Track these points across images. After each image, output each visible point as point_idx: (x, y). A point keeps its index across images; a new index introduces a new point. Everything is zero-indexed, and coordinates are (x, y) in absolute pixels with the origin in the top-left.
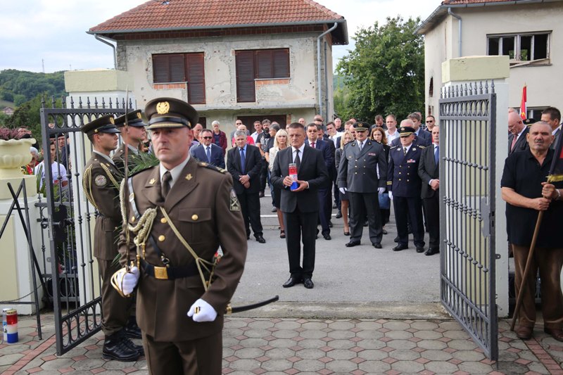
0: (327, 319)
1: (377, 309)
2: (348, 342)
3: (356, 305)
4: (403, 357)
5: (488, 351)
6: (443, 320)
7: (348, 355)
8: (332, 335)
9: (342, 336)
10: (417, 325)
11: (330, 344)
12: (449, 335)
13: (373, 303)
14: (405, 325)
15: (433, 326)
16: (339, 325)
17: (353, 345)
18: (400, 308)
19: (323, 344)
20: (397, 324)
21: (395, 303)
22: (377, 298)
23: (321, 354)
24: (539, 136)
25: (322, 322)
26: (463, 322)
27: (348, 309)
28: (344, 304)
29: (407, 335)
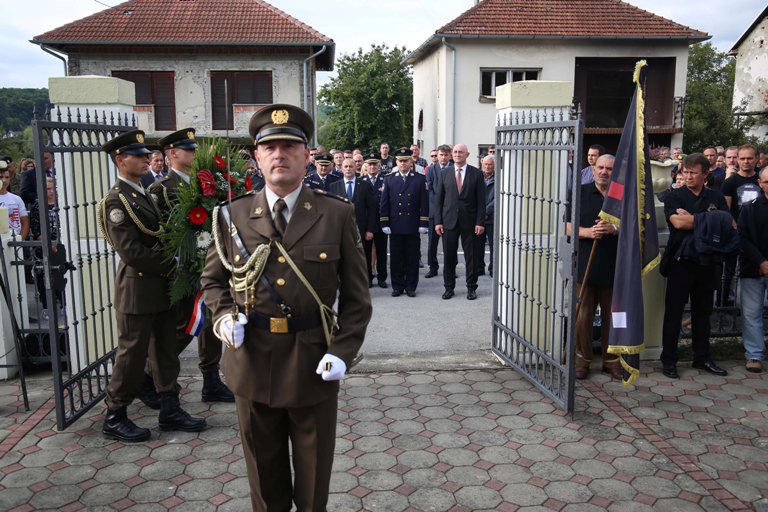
0: (371, 373)
1: (423, 360)
2: (403, 399)
3: (398, 356)
4: (470, 412)
5: (562, 403)
6: (497, 370)
7: (409, 414)
8: (383, 392)
9: (394, 392)
10: (471, 376)
11: (385, 402)
12: (511, 385)
13: (416, 353)
14: (459, 376)
15: (488, 377)
16: (385, 379)
17: (410, 402)
18: (448, 357)
19: (377, 403)
20: (450, 376)
21: (440, 353)
22: (419, 347)
23: (378, 415)
24: (603, 171)
25: (367, 377)
26: (525, 372)
27: (391, 361)
28: (386, 356)
29: (464, 388)
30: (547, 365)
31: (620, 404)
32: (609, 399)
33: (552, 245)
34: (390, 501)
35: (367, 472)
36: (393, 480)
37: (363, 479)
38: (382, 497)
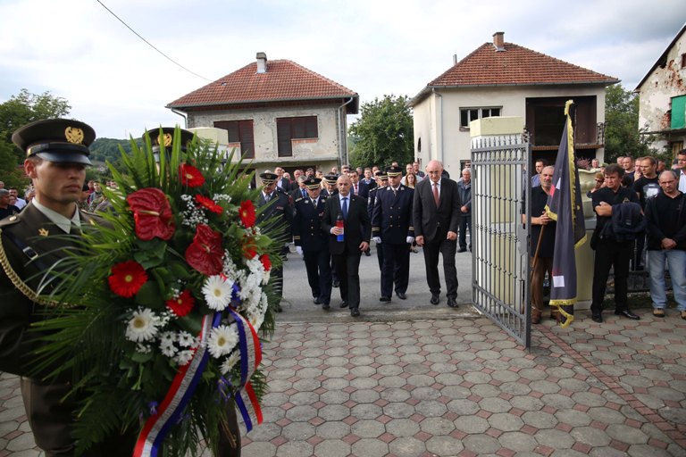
1: (424, 312)
2: (411, 339)
4: (457, 348)
5: (522, 341)
6: (476, 318)
7: (415, 349)
8: (397, 334)
9: (404, 334)
10: (458, 323)
11: (397, 342)
12: (486, 329)
14: (449, 323)
15: (470, 323)
16: (398, 325)
17: (415, 341)
19: (393, 342)
20: (443, 323)
23: (393, 350)
24: (547, 177)
25: (385, 324)
26: (495, 319)
27: (401, 313)
29: (453, 331)
30: (511, 314)
31: (564, 341)
32: (555, 337)
33: (513, 230)
34: (402, 410)
35: (386, 389)
36: (404, 395)
37: (383, 394)
38: (397, 406)
